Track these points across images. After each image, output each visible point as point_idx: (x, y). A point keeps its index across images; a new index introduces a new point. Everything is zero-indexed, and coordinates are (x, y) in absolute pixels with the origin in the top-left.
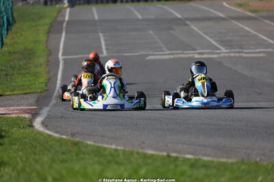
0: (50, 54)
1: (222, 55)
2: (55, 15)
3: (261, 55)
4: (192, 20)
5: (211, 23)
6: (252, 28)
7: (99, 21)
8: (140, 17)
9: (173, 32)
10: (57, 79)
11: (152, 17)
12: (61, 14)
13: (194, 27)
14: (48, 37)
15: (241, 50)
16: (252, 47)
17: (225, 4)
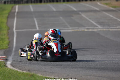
0: (9, 29)
4: (82, 11)
7: (34, 12)
8: (55, 10)
11: (61, 10)
12: (13, 8)
14: (8, 20)
16: (114, 25)
17: (98, 3)
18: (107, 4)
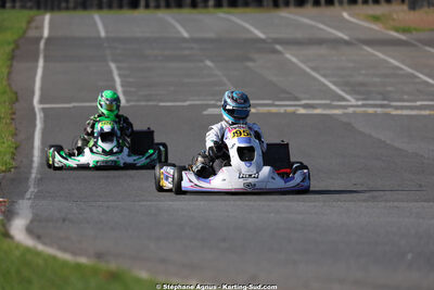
0: (17, 100)
1: (351, 110)
2: (24, 25)
3: (427, 112)
4: (286, 42)
5: (323, 50)
6: (403, 62)
7: (107, 38)
8: (186, 35)
9: (250, 64)
10: (32, 147)
11: (211, 35)
12: (34, 24)
13: (291, 56)
14: (11, 66)
15: (385, 102)
16: (406, 97)
17: (345, 15)
18: (376, 19)
